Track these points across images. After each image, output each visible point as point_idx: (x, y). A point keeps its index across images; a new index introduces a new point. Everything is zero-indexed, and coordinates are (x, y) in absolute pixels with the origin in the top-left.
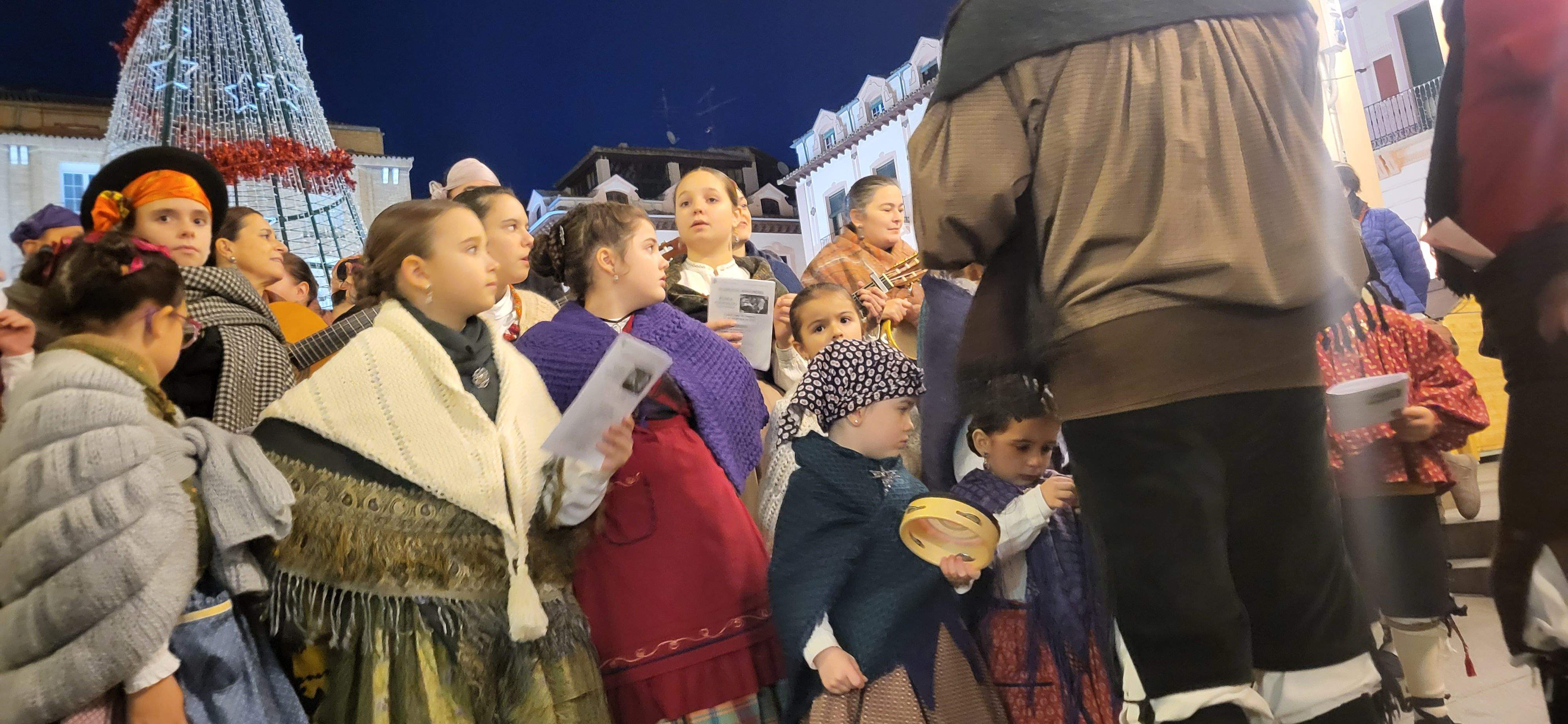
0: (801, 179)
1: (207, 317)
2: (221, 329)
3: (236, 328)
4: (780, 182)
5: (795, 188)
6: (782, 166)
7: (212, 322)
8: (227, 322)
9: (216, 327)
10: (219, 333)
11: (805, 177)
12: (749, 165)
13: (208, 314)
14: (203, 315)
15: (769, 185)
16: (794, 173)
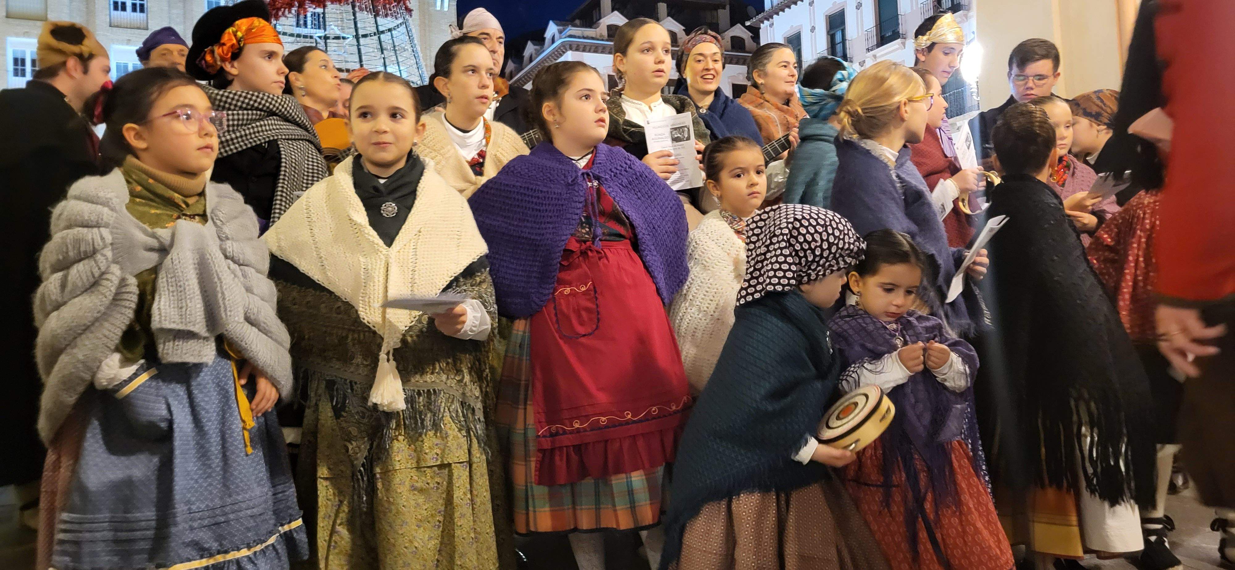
0: (766, 22)
1: (269, 132)
2: (279, 142)
3: (290, 142)
4: (748, 23)
5: (760, 28)
6: (751, 10)
7: (273, 136)
8: (284, 137)
9: (276, 141)
10: (278, 145)
11: (768, 20)
12: (724, 8)
13: (270, 130)
14: (267, 131)
15: (739, 25)
16: (760, 16)
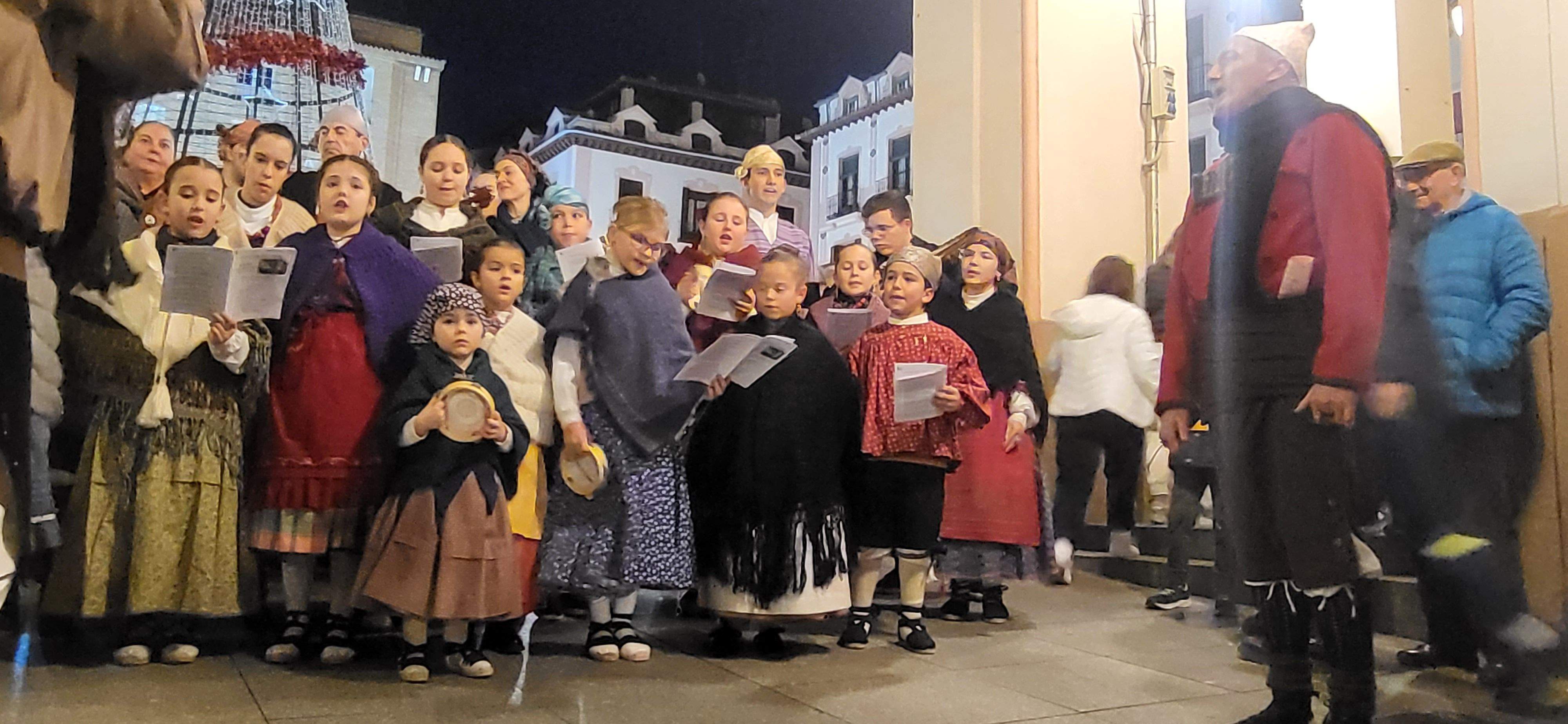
0: (819, 138)
4: (798, 137)
5: (812, 144)
6: (806, 121)
11: (822, 136)
12: (774, 116)
15: (789, 138)
